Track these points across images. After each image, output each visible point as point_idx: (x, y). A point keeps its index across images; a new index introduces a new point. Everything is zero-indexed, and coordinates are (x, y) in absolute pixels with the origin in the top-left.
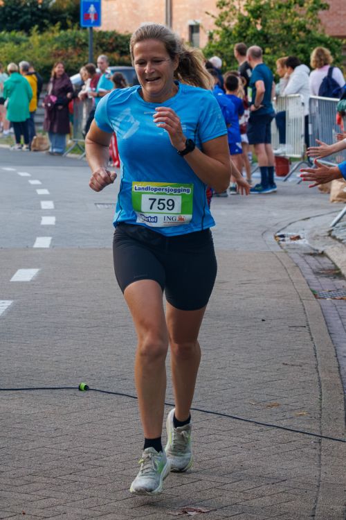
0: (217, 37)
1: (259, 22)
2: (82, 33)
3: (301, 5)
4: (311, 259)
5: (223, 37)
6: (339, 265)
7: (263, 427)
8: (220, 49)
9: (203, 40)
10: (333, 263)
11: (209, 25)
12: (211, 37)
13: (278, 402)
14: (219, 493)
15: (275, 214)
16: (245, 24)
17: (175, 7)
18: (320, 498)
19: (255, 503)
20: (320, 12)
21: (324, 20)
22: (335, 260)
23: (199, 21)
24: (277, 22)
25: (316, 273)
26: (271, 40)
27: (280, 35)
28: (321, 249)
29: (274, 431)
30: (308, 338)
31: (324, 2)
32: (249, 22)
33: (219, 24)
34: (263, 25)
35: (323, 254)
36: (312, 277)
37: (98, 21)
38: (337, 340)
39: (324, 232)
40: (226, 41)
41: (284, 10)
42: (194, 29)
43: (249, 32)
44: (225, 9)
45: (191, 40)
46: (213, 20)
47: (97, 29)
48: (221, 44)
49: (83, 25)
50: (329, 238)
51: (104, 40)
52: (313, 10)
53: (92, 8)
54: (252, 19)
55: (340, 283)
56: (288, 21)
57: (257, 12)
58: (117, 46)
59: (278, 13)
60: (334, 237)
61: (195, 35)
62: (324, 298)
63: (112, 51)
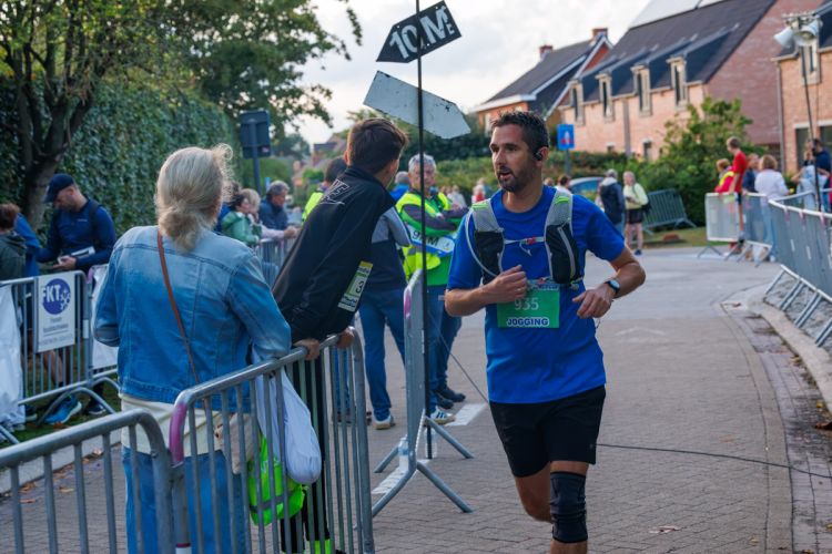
0: (666, 152)
1: (698, 137)
2: (560, 154)
3: (731, 121)
4: (750, 321)
5: (670, 151)
6: (773, 325)
7: (721, 458)
8: (670, 160)
9: (654, 156)
10: (769, 324)
11: (659, 141)
12: (661, 151)
13: (732, 437)
14: (690, 513)
15: (719, 287)
16: (688, 139)
17: (632, 128)
18: (771, 514)
19: (718, 520)
20: (746, 127)
21: (749, 132)
22: (770, 320)
23: (651, 139)
24: (713, 136)
25: (756, 332)
26: (709, 151)
27: (715, 147)
28: (758, 313)
29: (730, 461)
30: (752, 384)
31: (748, 117)
32: (690, 139)
33: (666, 140)
34: (702, 138)
35: (760, 317)
36: (752, 336)
37: (572, 143)
38: (775, 385)
39: (759, 299)
40: (673, 153)
41: (717, 126)
42: (647, 146)
43: (691, 145)
44: (671, 128)
45: (646, 154)
46: (662, 138)
47: (572, 150)
48: (669, 156)
49: (560, 147)
50: (764, 305)
51: (578, 158)
52: (741, 125)
53: (567, 135)
54: (693, 136)
55: (775, 339)
56: (721, 136)
57: (697, 129)
58: (589, 162)
59: (712, 129)
60: (768, 303)
61: (649, 151)
62: (762, 352)
63: (585, 166)
